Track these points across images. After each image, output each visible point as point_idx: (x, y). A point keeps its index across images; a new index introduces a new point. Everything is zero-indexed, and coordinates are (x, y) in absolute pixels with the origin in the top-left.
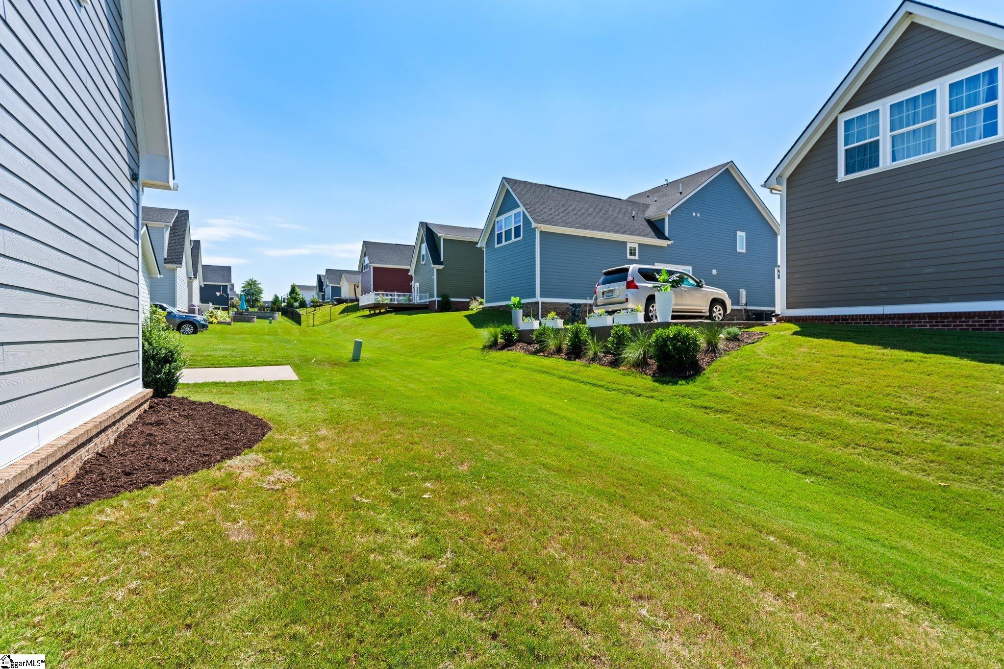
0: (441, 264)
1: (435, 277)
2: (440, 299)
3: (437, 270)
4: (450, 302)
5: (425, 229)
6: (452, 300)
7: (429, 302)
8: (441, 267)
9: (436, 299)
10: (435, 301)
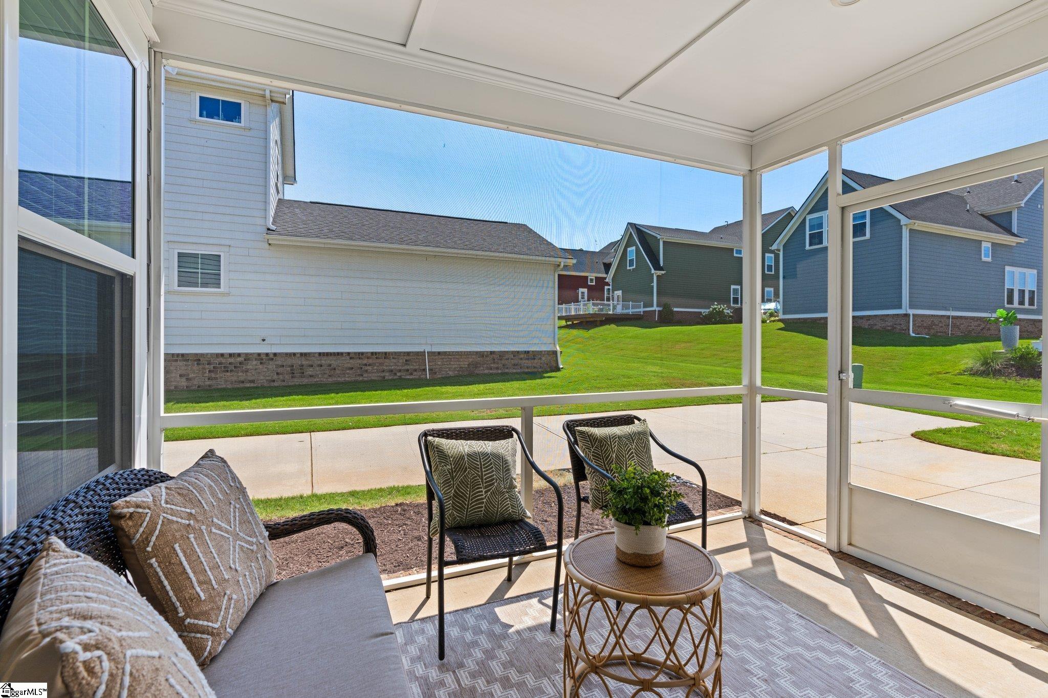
0: (661, 269)
1: (655, 284)
2: (660, 309)
3: (658, 276)
4: (672, 312)
5: (635, 231)
6: (675, 309)
7: (644, 312)
8: (660, 273)
9: (655, 308)
10: (655, 311)
